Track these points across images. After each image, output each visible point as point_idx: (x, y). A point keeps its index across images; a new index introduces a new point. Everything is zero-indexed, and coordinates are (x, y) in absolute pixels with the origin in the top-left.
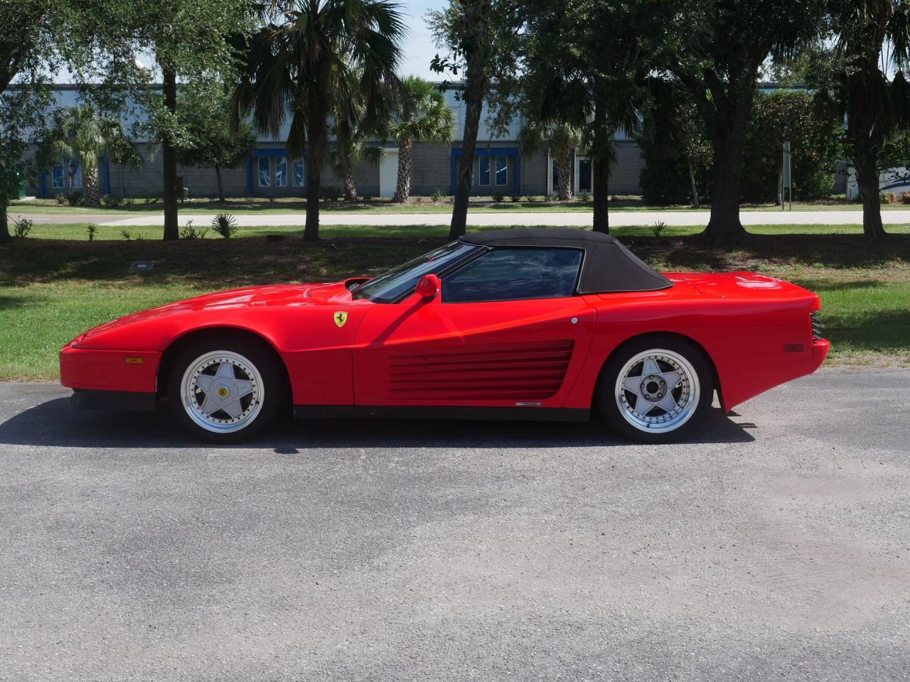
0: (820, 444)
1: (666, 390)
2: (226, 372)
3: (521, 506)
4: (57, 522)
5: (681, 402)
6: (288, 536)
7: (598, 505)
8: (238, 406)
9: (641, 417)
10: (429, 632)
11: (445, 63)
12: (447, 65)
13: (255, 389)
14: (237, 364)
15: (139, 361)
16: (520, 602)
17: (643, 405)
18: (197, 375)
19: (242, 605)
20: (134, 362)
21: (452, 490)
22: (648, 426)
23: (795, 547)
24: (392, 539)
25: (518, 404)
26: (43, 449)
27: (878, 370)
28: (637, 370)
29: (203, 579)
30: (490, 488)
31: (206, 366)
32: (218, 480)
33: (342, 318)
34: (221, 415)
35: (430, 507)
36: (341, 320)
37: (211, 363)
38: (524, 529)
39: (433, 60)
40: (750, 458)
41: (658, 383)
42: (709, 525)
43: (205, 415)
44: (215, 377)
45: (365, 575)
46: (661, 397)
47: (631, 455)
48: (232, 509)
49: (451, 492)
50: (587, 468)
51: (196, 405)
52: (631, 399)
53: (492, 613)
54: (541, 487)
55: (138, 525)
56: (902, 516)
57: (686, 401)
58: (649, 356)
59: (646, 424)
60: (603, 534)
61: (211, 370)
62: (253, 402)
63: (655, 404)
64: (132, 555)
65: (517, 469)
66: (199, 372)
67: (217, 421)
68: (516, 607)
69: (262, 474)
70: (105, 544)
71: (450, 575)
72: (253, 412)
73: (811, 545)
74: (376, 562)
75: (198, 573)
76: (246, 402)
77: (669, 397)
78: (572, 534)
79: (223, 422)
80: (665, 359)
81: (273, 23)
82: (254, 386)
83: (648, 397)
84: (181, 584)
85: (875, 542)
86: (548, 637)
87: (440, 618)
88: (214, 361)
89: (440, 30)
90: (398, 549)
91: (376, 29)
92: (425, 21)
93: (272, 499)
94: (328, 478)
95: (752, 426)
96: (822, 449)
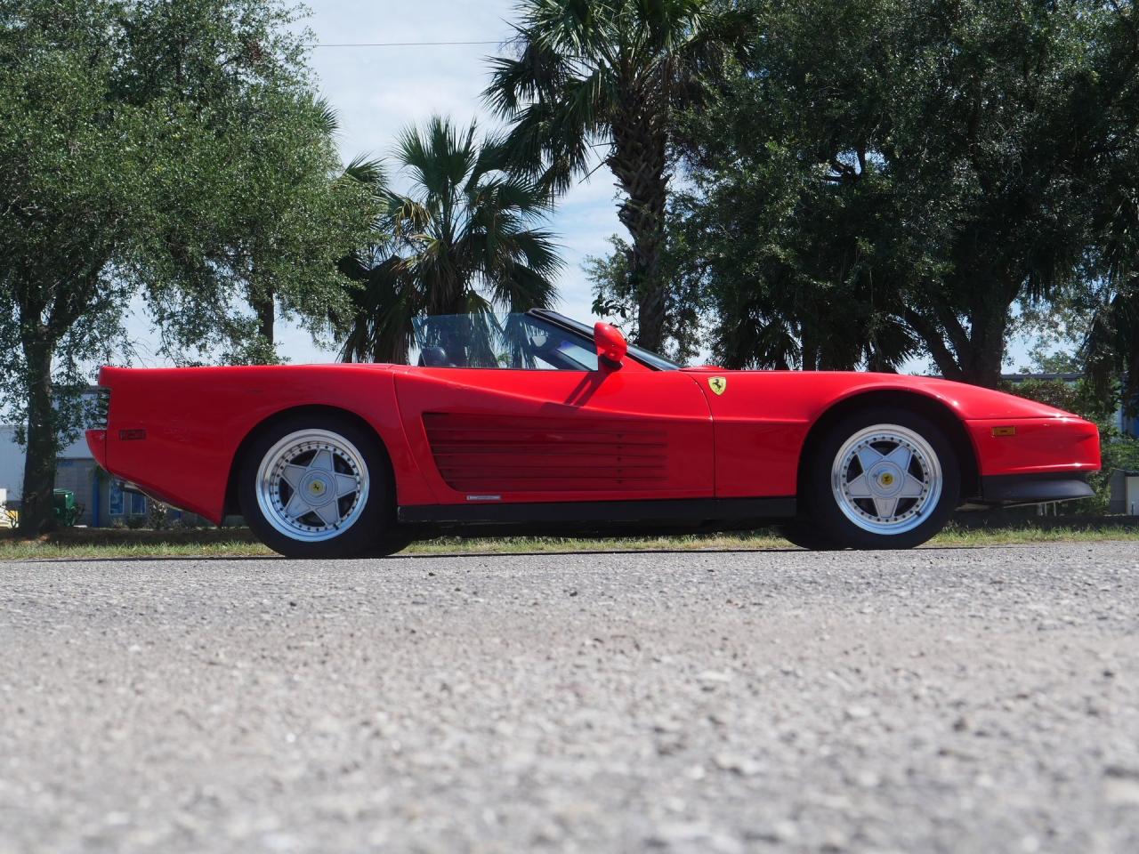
11: (610, 304)
12: (612, 307)
39: (596, 301)
81: (396, 254)
89: (602, 281)
91: (524, 262)
92: (584, 270)
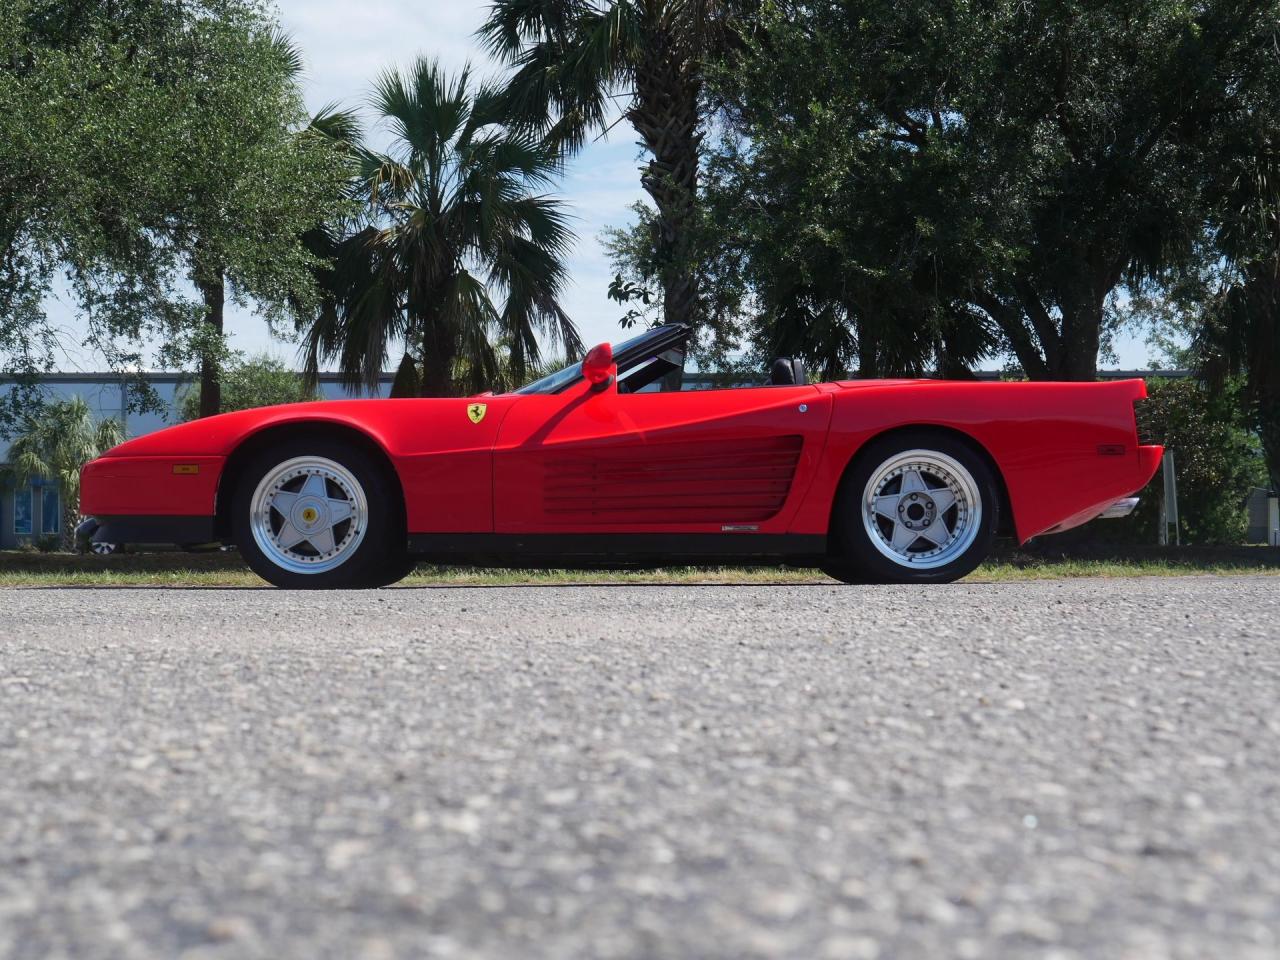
1: (934, 515)
2: (315, 488)
5: (957, 533)
8: (330, 538)
9: (901, 550)
11: (631, 288)
12: (633, 291)
13: (355, 512)
14: (331, 476)
15: (193, 469)
17: (903, 535)
18: (273, 491)
20: (186, 472)
22: (910, 560)
25: (726, 528)
28: (893, 486)
31: (287, 478)
33: (479, 412)
34: (303, 549)
36: (478, 415)
37: (295, 474)
39: (613, 284)
41: (923, 505)
43: (282, 549)
44: (300, 494)
46: (927, 525)
51: (271, 534)
52: (886, 526)
57: (963, 529)
58: (907, 462)
59: (907, 559)
61: (294, 485)
62: (352, 532)
63: (920, 534)
66: (276, 487)
67: (298, 557)
72: (352, 543)
76: (341, 531)
77: (939, 523)
79: (307, 558)
80: (932, 469)
81: (372, 225)
82: (354, 507)
83: (909, 525)
88: (299, 472)
89: (624, 257)
91: (527, 236)
92: (601, 242)
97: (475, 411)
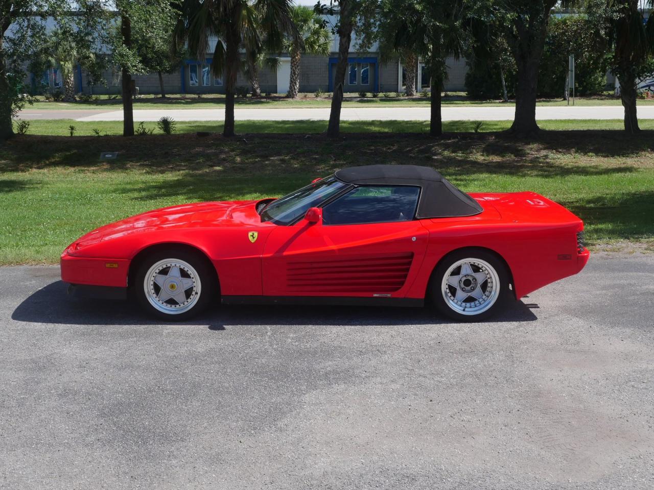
0: (581, 322)
1: (476, 284)
2: (175, 273)
3: (376, 377)
4: (65, 390)
5: (487, 293)
6: (220, 402)
7: (428, 376)
8: (183, 296)
9: (459, 303)
10: (315, 482)
11: (324, 7)
12: (325, 9)
13: (195, 284)
14: (182, 267)
15: (116, 266)
16: (375, 458)
17: (461, 295)
18: (155, 274)
19: (192, 460)
20: (112, 267)
21: (330, 363)
22: (464, 310)
23: (558, 412)
24: (290, 404)
25: (375, 295)
26: (51, 326)
27: (626, 256)
28: (457, 272)
29: (165, 438)
30: (356, 360)
31: (161, 268)
32: (172, 354)
33: (254, 236)
34: (171, 302)
35: (315, 378)
36: (254, 238)
37: (165, 266)
38: (378, 396)
39: (316, 5)
40: (533, 334)
41: (471, 279)
42: (503, 393)
43: (161, 302)
44: (168, 276)
45: (272, 435)
46: (473, 289)
47: (452, 332)
48: (182, 378)
49: (329, 365)
50: (422, 343)
51: (155, 295)
52: (453, 290)
53: (356, 467)
54: (390, 361)
55: (119, 393)
56: (633, 386)
57: (491, 292)
58: (465, 263)
59: (462, 308)
60: (431, 401)
61: (164, 272)
62: (194, 293)
63: (469, 294)
64: (117, 418)
65: (374, 344)
66: (156, 273)
67: (169, 306)
68: (372, 462)
69: (200, 348)
70: (99, 409)
71: (329, 435)
72: (194, 300)
73: (570, 410)
74: (280, 424)
75: (161, 433)
76: (188, 293)
77: (478, 289)
78: (410, 401)
79: (173, 306)
80: (476, 264)
82: (194, 282)
83: (464, 289)
84: (151, 442)
85: (613, 408)
86: (393, 486)
87: (323, 470)
88: (167, 266)
90: (294, 413)
93: (208, 370)
94: (246, 351)
95: (535, 306)
96: (583, 327)
97: (252, 236)
